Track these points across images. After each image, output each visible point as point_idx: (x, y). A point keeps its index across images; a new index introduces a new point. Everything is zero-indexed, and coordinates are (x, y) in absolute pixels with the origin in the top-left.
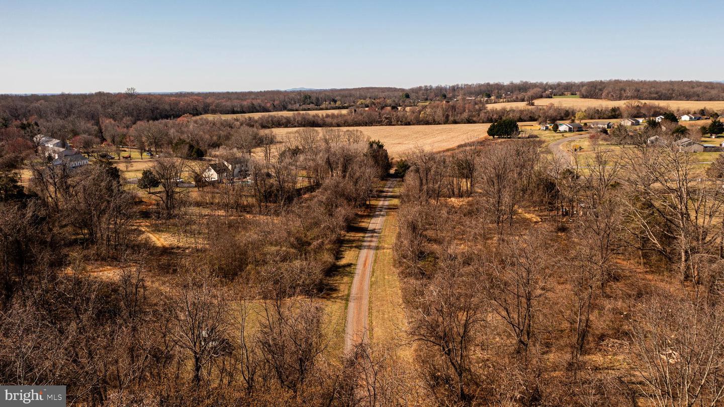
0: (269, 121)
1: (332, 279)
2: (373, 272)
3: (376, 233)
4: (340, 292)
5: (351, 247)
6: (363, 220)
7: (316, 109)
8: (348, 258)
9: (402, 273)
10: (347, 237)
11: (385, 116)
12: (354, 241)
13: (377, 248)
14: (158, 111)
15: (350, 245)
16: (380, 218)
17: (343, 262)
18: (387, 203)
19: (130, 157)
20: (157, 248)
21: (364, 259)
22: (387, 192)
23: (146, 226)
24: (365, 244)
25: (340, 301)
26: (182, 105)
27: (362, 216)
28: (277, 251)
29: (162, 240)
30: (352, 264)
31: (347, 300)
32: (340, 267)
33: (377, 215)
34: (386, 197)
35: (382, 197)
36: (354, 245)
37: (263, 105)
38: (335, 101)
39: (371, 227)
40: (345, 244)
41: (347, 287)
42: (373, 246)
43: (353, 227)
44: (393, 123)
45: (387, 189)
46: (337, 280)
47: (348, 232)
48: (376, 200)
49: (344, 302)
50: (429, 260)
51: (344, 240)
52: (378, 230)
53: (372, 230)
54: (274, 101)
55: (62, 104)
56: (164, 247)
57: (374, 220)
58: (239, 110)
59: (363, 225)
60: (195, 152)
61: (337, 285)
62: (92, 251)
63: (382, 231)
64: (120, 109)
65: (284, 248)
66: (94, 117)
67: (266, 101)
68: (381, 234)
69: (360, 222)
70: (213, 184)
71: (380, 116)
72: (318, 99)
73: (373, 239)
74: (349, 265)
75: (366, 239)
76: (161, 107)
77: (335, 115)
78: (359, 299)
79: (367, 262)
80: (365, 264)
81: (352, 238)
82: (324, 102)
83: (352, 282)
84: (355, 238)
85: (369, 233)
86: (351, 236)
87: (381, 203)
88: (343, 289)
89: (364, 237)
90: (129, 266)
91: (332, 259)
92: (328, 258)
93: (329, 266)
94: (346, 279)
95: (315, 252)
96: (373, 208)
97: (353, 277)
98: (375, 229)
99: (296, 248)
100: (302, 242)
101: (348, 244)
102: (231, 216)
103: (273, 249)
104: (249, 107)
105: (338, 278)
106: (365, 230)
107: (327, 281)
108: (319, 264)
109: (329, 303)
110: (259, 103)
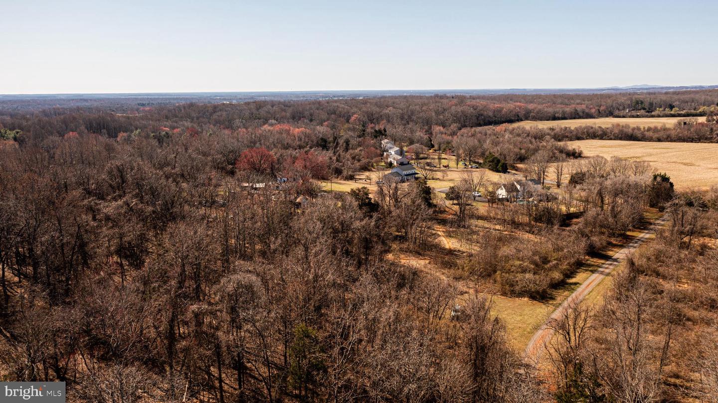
0: (584, 133)
1: (556, 291)
2: (591, 292)
3: (617, 261)
4: (556, 301)
5: (586, 270)
6: (613, 249)
7: (647, 117)
8: (578, 278)
9: (612, 296)
10: (589, 262)
11: (717, 132)
12: (593, 265)
13: (608, 274)
14: (483, 117)
15: (587, 268)
16: (629, 250)
17: (573, 280)
18: (647, 236)
19: (448, 166)
20: (445, 249)
21: (591, 281)
23: (443, 231)
24: (600, 269)
25: (552, 306)
27: (615, 246)
28: (520, 265)
29: (450, 243)
30: (578, 283)
31: (558, 307)
32: (567, 284)
33: (630, 246)
34: (651, 230)
35: (647, 229)
36: (590, 269)
37: (587, 111)
38: (671, 109)
39: (616, 256)
40: (583, 267)
41: (564, 298)
42: (606, 272)
43: (600, 254)
45: (659, 222)
46: (559, 292)
47: (592, 257)
48: (640, 232)
49: (554, 307)
51: (584, 264)
52: (620, 260)
53: (615, 259)
54: (600, 107)
55: (406, 111)
56: (450, 249)
57: (623, 250)
58: (560, 116)
59: (610, 253)
60: (501, 166)
61: (557, 295)
62: (405, 246)
64: (450, 115)
65: (526, 264)
66: (428, 124)
67: (592, 106)
69: (609, 250)
70: (501, 200)
71: (711, 132)
72: (651, 105)
73: (610, 267)
74: (576, 284)
75: (604, 265)
77: (657, 129)
79: (592, 284)
80: (589, 285)
81: (593, 263)
82: (658, 109)
83: (569, 296)
84: (595, 263)
85: (610, 261)
86: (593, 261)
87: (642, 235)
88: (559, 299)
89: (603, 264)
90: (426, 259)
91: (562, 277)
92: (557, 275)
93: (557, 282)
94: (566, 293)
95: (550, 270)
96: (629, 239)
97: (572, 292)
98: (618, 259)
99: (537, 265)
100: (545, 260)
101: (585, 267)
102: (505, 231)
103: (517, 263)
104: (571, 113)
105: (561, 291)
106: (608, 258)
107: (549, 291)
108: (548, 279)
109: (544, 306)
110: (583, 109)
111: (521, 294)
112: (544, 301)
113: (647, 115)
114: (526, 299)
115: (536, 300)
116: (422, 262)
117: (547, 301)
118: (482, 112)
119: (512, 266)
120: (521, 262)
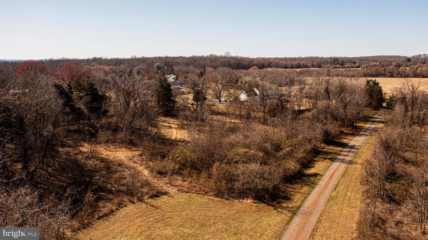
1: (292, 186)
2: (337, 186)
3: (354, 149)
4: (292, 203)
5: (325, 159)
6: (346, 137)
8: (318, 169)
9: (367, 191)
10: (325, 150)
11: (389, 71)
12: (331, 153)
13: (350, 162)
15: (325, 156)
16: (362, 137)
17: (311, 171)
18: (373, 126)
21: (333, 171)
22: (377, 118)
24: (340, 157)
25: (287, 212)
26: (255, 62)
27: (347, 134)
28: (246, 153)
30: (318, 174)
31: (294, 213)
32: (305, 175)
33: (361, 134)
34: (374, 122)
35: (370, 121)
36: (329, 157)
37: (306, 64)
38: (355, 63)
39: (352, 143)
40: (321, 155)
41: (302, 198)
42: (347, 160)
43: (335, 141)
44: (394, 76)
45: (377, 116)
46: (296, 188)
47: (328, 145)
48: (364, 123)
49: (290, 214)
50: (402, 182)
51: (321, 152)
52: (357, 147)
53: (352, 146)
54: (313, 62)
56: (176, 140)
57: (356, 138)
58: (290, 66)
59: (345, 141)
61: (293, 193)
63: (361, 148)
65: (252, 151)
67: (308, 62)
68: (359, 151)
69: (343, 138)
70: (242, 102)
71: (385, 71)
72: (343, 62)
73: (350, 154)
74: (315, 175)
75: (342, 153)
76: (243, 63)
78: (309, 214)
79: (335, 174)
80: (332, 176)
81: (330, 151)
82: (347, 64)
83: (310, 194)
84: (332, 151)
85: (347, 148)
86: (329, 149)
87: (367, 126)
88: (297, 198)
89: (341, 151)
90: (138, 150)
91: (298, 167)
92: (292, 165)
93: (292, 173)
94: (305, 189)
95: (284, 157)
96: (358, 128)
97: (313, 188)
98: (355, 146)
99: (267, 152)
100: (278, 148)
101: (323, 155)
102: (241, 124)
103: (242, 150)
104: (296, 65)
105: (298, 186)
106: (344, 145)
107: (282, 187)
108: (281, 170)
109: (275, 212)
110: (303, 63)
111: (242, 194)
112: (275, 203)
113: (341, 67)
114: (249, 201)
115: (264, 202)
116: (130, 154)
117: (279, 203)
118: (241, 62)
119: (235, 155)
120: (247, 150)
